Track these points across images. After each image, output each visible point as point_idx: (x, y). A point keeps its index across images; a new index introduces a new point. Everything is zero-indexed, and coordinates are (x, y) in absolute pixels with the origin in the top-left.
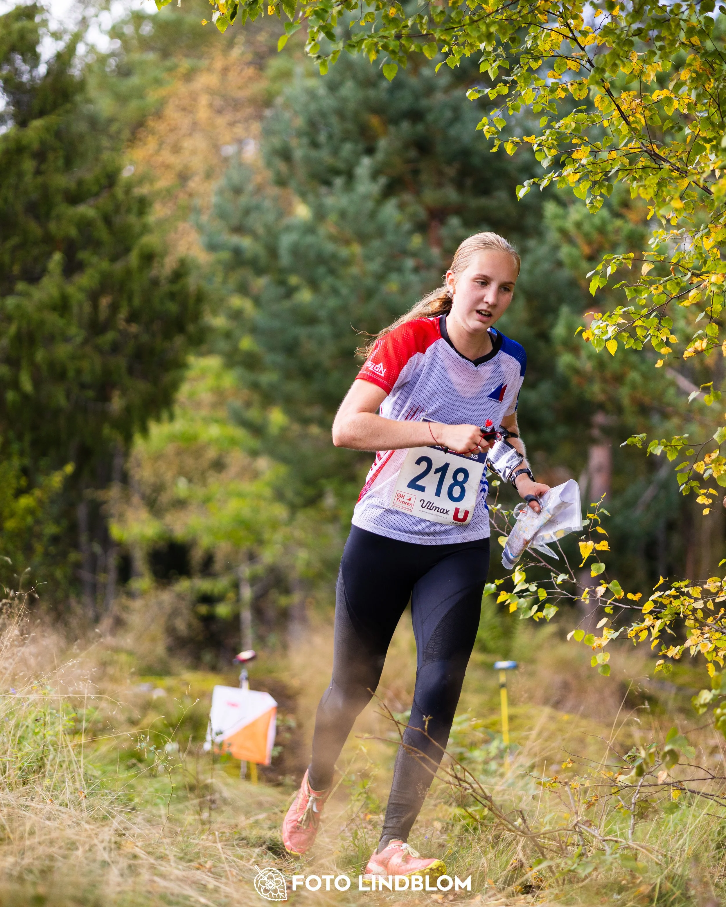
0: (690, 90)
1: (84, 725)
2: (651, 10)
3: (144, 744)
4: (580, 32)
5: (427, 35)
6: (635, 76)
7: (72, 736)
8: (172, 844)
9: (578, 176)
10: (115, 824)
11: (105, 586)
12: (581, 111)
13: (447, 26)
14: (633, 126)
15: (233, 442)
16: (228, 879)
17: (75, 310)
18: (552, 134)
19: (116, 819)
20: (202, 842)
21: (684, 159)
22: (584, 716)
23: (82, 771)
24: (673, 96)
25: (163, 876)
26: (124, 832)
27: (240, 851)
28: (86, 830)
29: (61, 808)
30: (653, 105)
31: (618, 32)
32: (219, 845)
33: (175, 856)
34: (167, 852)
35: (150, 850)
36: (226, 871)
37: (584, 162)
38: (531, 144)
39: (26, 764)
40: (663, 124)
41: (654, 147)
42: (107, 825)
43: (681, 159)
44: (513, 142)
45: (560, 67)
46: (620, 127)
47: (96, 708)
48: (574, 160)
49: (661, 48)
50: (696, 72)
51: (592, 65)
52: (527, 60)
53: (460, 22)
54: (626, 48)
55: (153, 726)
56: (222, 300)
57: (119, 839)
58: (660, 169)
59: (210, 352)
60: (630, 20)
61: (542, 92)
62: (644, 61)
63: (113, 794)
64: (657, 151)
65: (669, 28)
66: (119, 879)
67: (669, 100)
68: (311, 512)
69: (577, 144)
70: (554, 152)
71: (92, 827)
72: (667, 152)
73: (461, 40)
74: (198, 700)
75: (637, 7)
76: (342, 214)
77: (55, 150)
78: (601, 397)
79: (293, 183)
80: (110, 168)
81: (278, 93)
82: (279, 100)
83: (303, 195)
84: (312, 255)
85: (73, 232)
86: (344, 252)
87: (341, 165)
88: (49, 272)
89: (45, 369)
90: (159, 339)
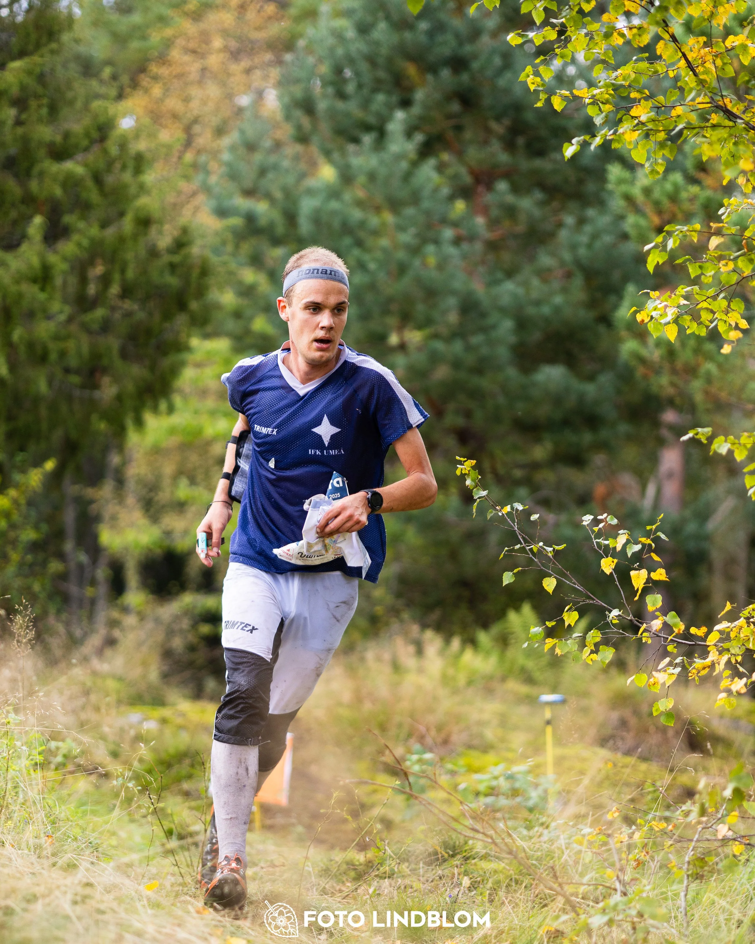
6: (705, 19)
9: (637, 134)
11: (93, 601)
12: (642, 60)
14: (702, 77)
17: (58, 281)
30: (726, 54)
37: (644, 118)
44: (561, 96)
48: (632, 117)
51: (653, 6)
52: (578, 1)
56: (231, 273)
69: (636, 98)
70: (609, 108)
76: (372, 177)
77: (37, 97)
78: (671, 391)
79: (315, 140)
80: (102, 119)
81: (301, 35)
82: (301, 43)
83: (327, 154)
84: (336, 224)
85: (58, 192)
86: (374, 221)
87: (372, 120)
88: (29, 239)
89: (22, 350)
90: (157, 317)
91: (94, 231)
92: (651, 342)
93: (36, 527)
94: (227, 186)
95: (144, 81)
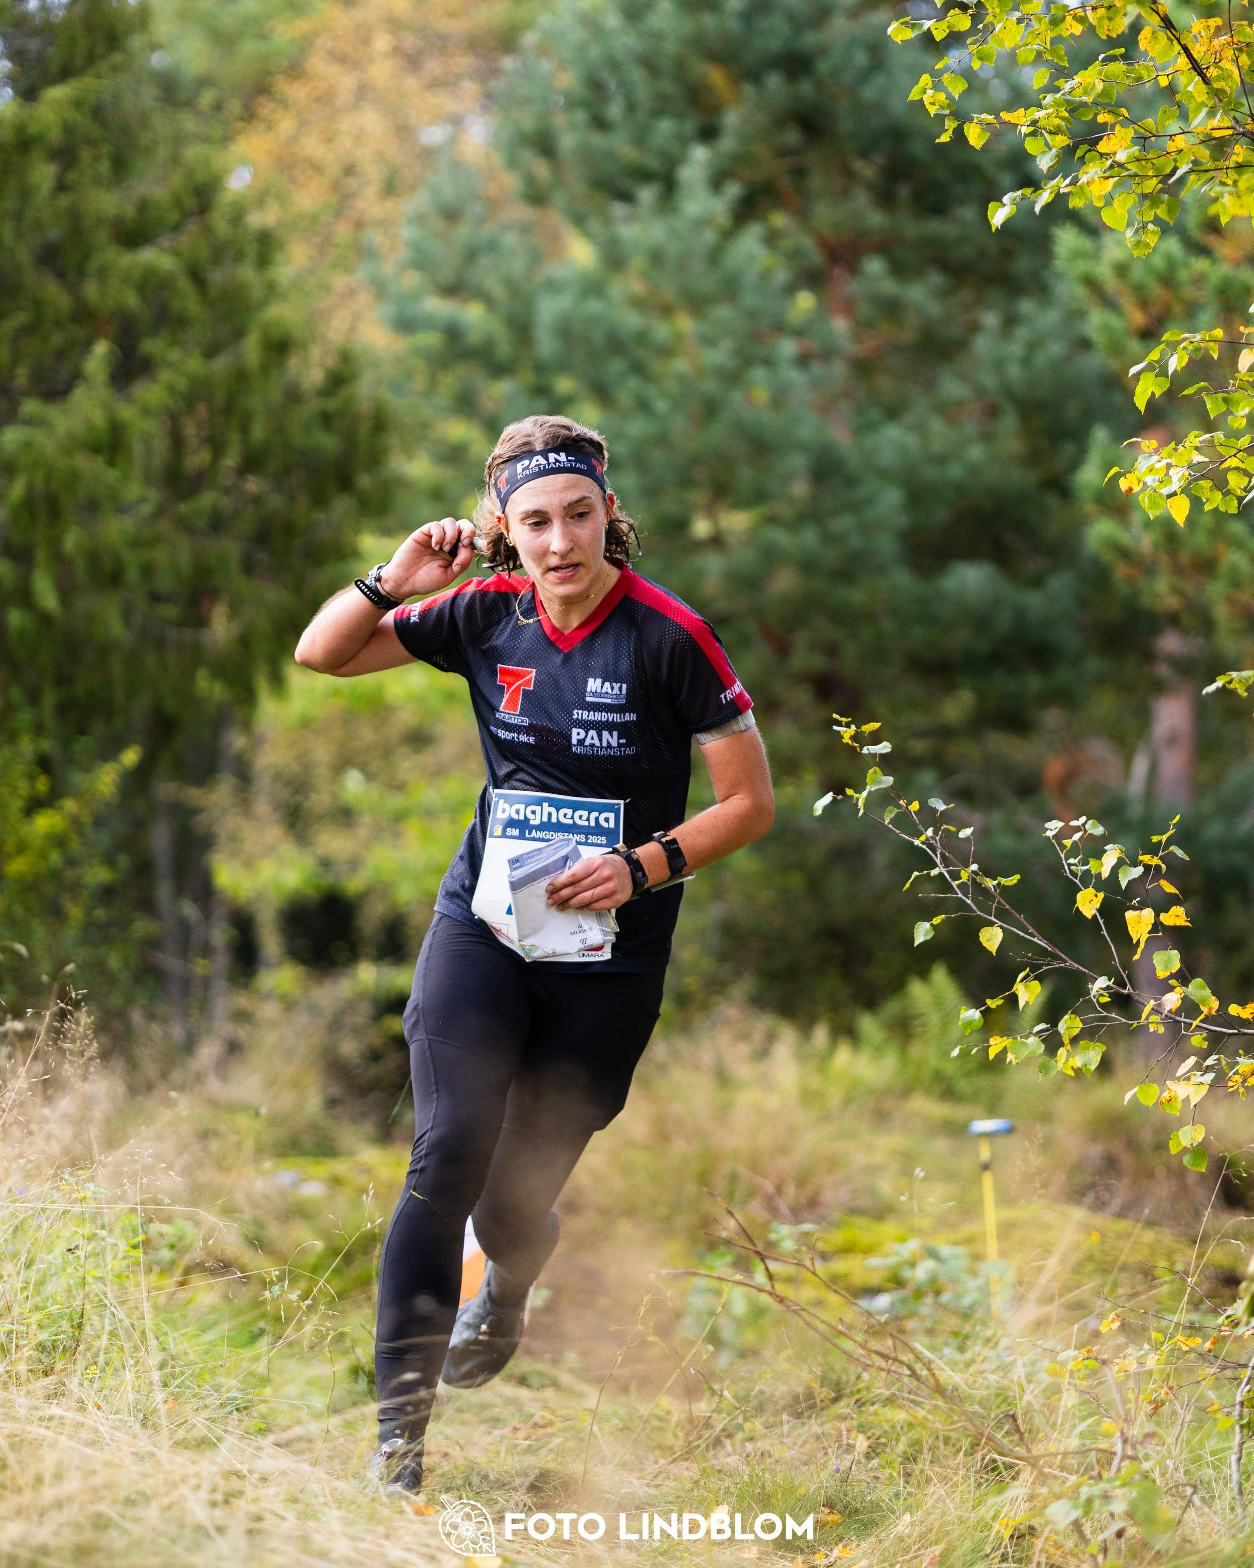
3: (278, 1290)
9: (1110, 183)
11: (206, 983)
12: (1113, 59)
14: (1216, 85)
17: (138, 449)
22: (1150, 1224)
37: (1121, 157)
44: (980, 123)
48: (1101, 154)
56: (424, 426)
69: (1106, 124)
70: (1062, 141)
76: (656, 258)
77: (93, 143)
78: (1172, 602)
79: (559, 198)
80: (200, 177)
81: (528, 25)
82: (529, 39)
83: (579, 221)
84: (598, 337)
85: (132, 300)
86: (662, 331)
87: (652, 162)
88: (86, 379)
89: (80, 565)
90: (303, 503)
91: (195, 364)
92: (1136, 519)
93: (110, 861)
94: (412, 280)
95: (266, 108)
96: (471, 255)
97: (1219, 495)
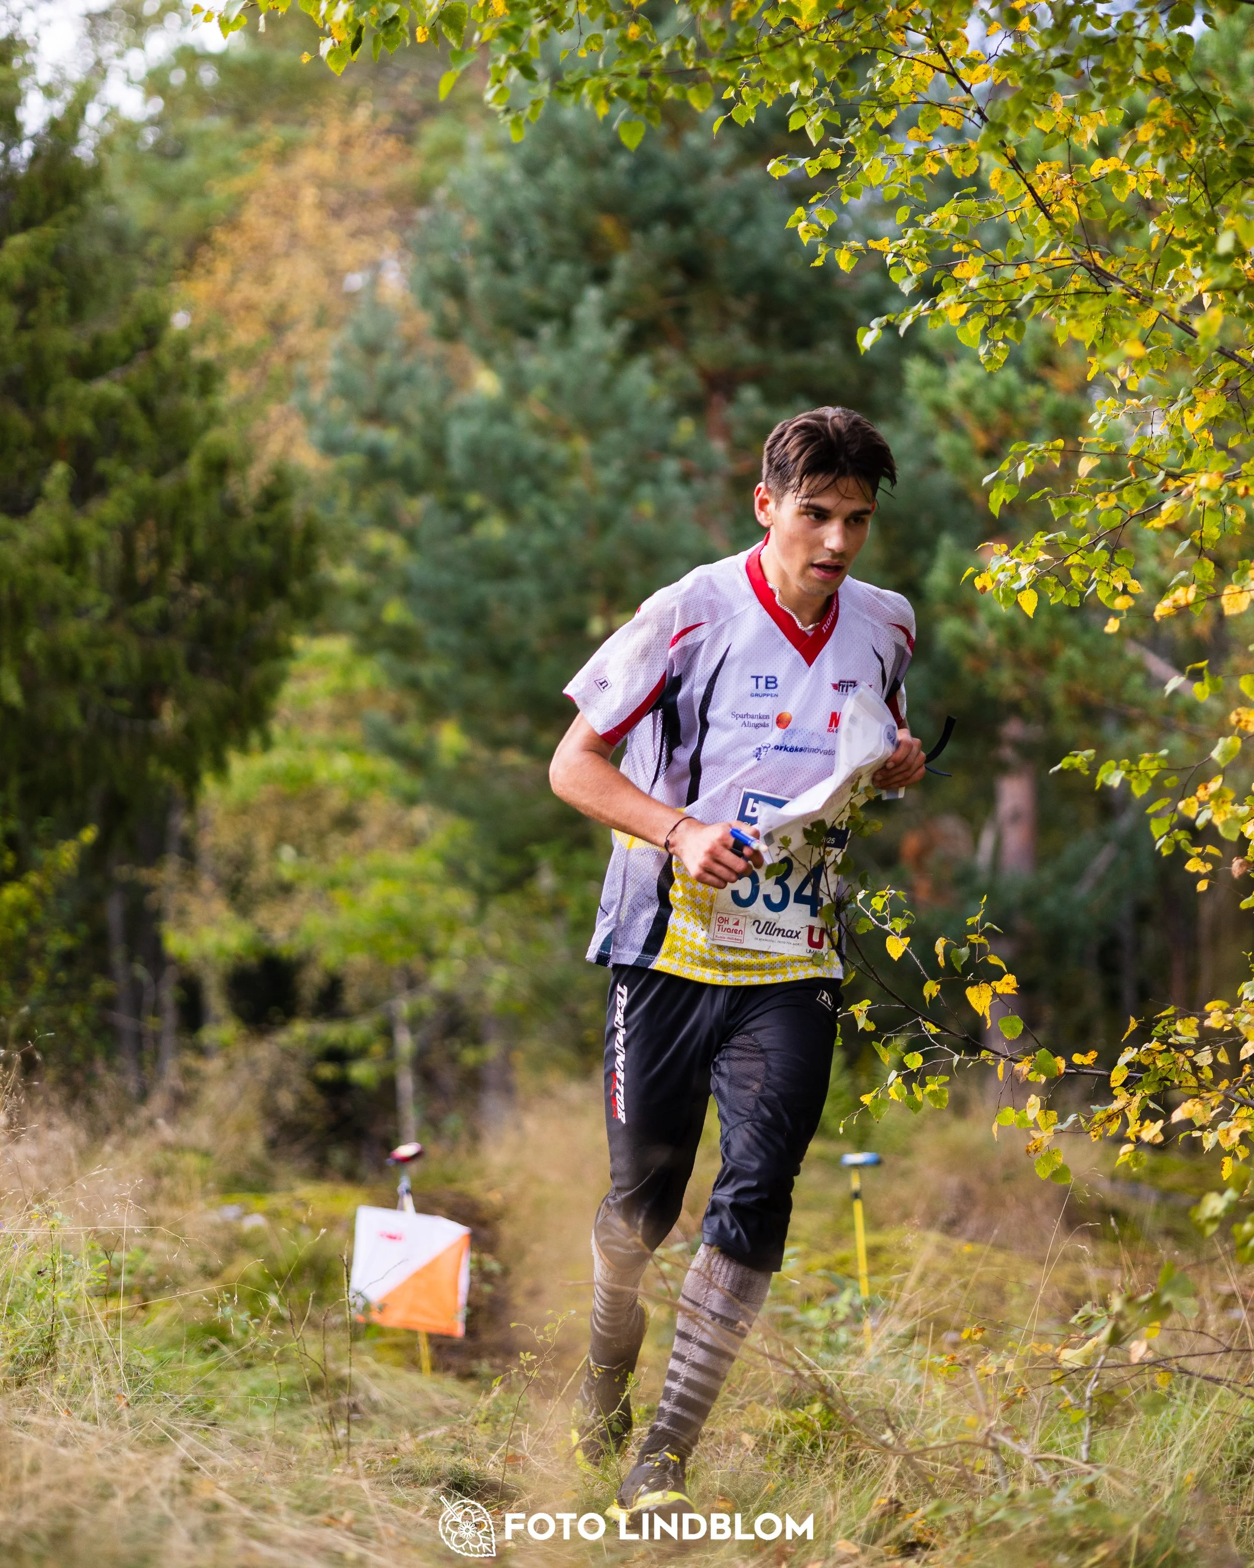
0: (1155, 158)
1: (124, 1279)
2: (1083, 24)
3: (228, 1310)
4: (962, 60)
5: (696, 69)
6: (1060, 136)
7: (102, 1300)
8: (283, 1484)
9: (965, 308)
10: (181, 1450)
11: (157, 1038)
12: (967, 196)
13: (729, 55)
14: (1058, 220)
15: (373, 780)
16: (381, 1541)
17: (93, 560)
18: (917, 236)
19: (183, 1441)
20: (334, 1479)
21: (1149, 276)
22: (999, 1247)
23: (121, 1360)
24: (1126, 168)
25: (266, 1539)
26: (197, 1464)
27: (402, 1493)
28: (129, 1462)
29: (87, 1425)
30: (1093, 185)
31: (1027, 60)
32: (365, 1484)
33: (287, 1504)
34: (274, 1498)
35: (243, 1494)
36: (376, 1528)
37: (974, 283)
38: (882, 253)
39: (21, 1350)
40: (1109, 218)
41: (1096, 256)
42: (167, 1452)
43: (1143, 276)
44: (849, 249)
45: (928, 121)
46: (1035, 224)
47: (146, 1250)
48: (956, 280)
49: (1102, 88)
50: (1164, 127)
51: (984, 118)
52: (871, 111)
53: (751, 47)
54: (1041, 89)
55: (245, 1279)
56: (350, 538)
57: (187, 1476)
58: (1108, 294)
59: (332, 629)
60: (1048, 40)
61: (899, 165)
62: (1075, 111)
63: (177, 1397)
64: (1100, 263)
65: (1115, 53)
66: (189, 1547)
67: (1119, 176)
68: (514, 900)
69: (960, 253)
70: (921, 267)
71: (140, 1456)
72: (1118, 265)
73: (754, 78)
74: (323, 1231)
75: (1059, 18)
76: (555, 387)
77: (51, 286)
78: (1014, 692)
79: (469, 335)
80: (148, 316)
81: (439, 181)
82: (441, 193)
83: (487, 356)
84: (505, 458)
85: (87, 426)
86: (561, 452)
87: (551, 302)
88: (45, 497)
89: (41, 662)
90: (241, 608)
91: (144, 482)
92: (982, 619)
93: (70, 929)
94: (339, 407)
95: (205, 254)
96: (390, 386)
97: (1063, 591)
